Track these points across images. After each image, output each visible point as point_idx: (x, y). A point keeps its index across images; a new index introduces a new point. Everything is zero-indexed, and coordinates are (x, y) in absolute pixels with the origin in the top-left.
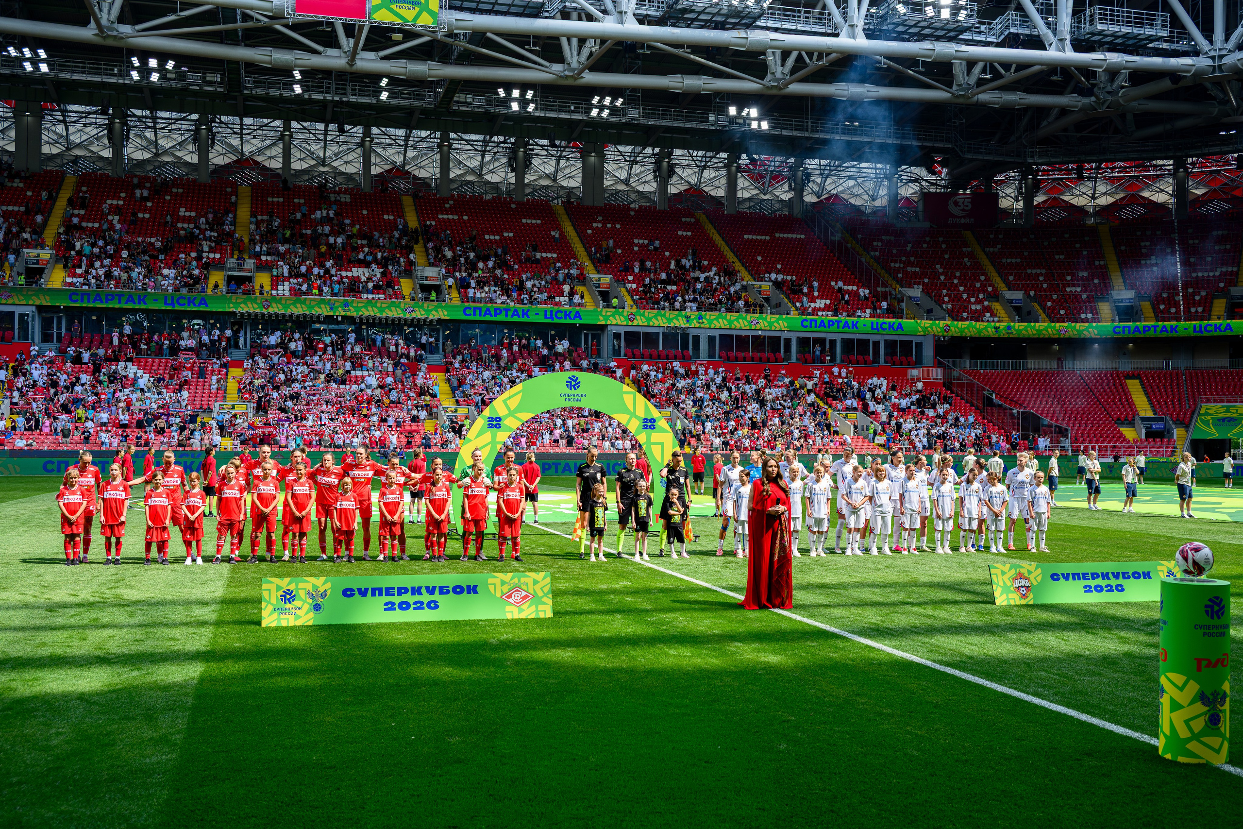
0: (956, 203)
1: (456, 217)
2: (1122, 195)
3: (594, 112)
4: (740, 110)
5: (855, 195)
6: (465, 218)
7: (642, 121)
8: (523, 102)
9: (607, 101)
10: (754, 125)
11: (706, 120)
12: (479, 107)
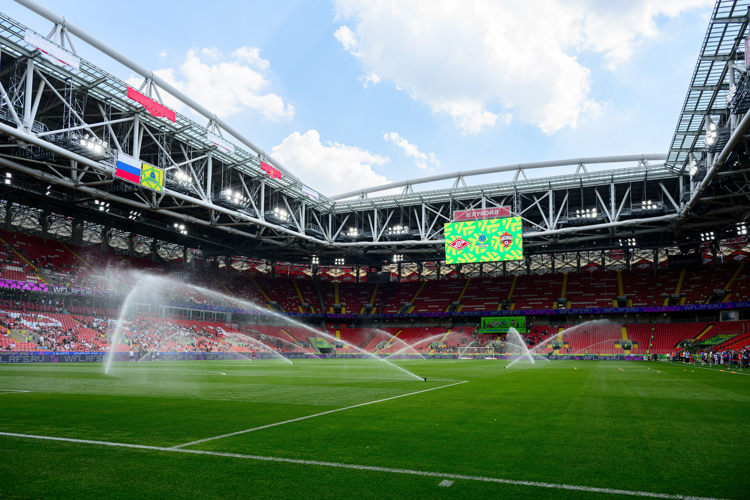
0: (206, 264)
1: (25, 244)
2: (250, 268)
3: (130, 217)
4: (179, 225)
5: (163, 254)
6: (30, 245)
7: (145, 223)
8: (106, 208)
9: (135, 213)
10: (182, 232)
11: (166, 227)
12: (86, 206)
